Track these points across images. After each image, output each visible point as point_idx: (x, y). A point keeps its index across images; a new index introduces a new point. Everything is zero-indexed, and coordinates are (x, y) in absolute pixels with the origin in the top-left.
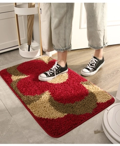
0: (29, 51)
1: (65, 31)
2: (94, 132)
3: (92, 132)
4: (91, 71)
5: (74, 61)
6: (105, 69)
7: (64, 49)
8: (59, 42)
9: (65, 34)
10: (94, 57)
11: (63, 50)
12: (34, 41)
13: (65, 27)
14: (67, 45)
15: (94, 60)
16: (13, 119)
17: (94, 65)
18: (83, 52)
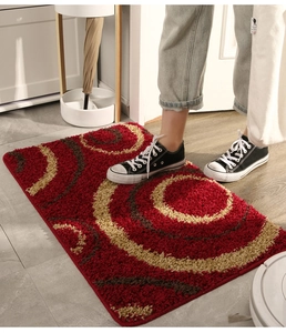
1: (190, 60)
2: (227, 319)
3: (222, 317)
5: (200, 142)
7: (184, 103)
10: (244, 138)
11: (181, 106)
12: (101, 84)
13: (191, 50)
14: (192, 95)
17: (241, 156)
18: (226, 118)
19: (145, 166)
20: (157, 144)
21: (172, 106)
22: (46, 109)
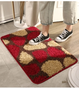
0: (21, 23)
2: (62, 82)
3: (60, 82)
4: (62, 39)
6: (73, 38)
8: (44, 19)
9: (48, 14)
10: (66, 30)
11: (47, 24)
13: (49, 9)
15: (65, 31)
16: (10, 71)
17: (65, 35)
19: (39, 40)
20: (42, 34)
21: (44, 24)
22: (10, 23)
